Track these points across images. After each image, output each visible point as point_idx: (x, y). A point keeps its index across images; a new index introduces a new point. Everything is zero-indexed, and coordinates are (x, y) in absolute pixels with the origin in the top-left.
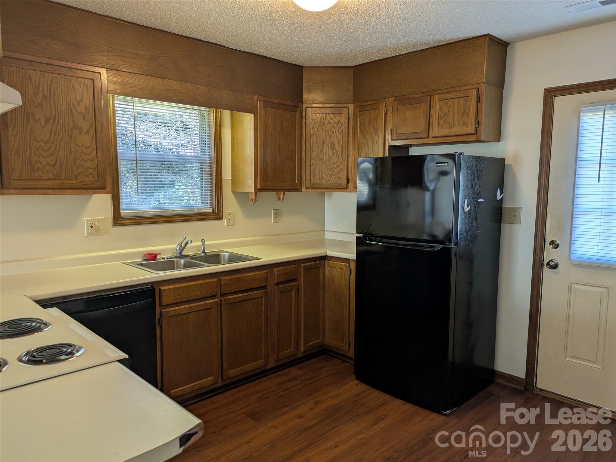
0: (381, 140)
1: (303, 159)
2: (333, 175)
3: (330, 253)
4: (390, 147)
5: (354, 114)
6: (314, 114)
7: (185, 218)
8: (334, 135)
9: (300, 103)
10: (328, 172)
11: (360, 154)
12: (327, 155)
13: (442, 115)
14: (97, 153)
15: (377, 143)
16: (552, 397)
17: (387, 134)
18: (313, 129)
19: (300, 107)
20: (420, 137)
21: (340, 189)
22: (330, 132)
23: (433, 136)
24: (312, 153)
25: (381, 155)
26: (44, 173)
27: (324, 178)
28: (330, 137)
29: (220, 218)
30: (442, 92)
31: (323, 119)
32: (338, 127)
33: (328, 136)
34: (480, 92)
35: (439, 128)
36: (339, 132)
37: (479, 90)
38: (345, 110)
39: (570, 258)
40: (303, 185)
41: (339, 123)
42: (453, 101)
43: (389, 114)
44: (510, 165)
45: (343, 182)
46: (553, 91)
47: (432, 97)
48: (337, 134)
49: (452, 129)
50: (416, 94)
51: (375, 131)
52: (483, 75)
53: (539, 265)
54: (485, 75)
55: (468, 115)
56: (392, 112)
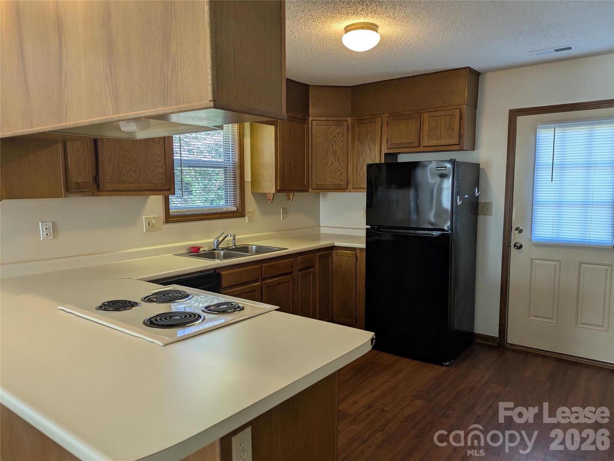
0: (378, 148)
1: (310, 165)
2: (336, 178)
3: (337, 244)
4: (385, 154)
5: (353, 126)
6: (319, 126)
7: (217, 216)
8: (336, 143)
9: (307, 117)
10: (331, 175)
11: (359, 160)
12: (330, 160)
13: (431, 129)
14: (165, 160)
15: (374, 151)
16: (520, 349)
17: (383, 143)
18: (318, 138)
19: (307, 120)
20: (412, 146)
21: (342, 189)
22: (332, 141)
23: (424, 145)
24: (317, 158)
25: (377, 161)
26: (128, 177)
27: (328, 181)
28: (333, 145)
29: (243, 216)
30: (430, 111)
31: (327, 130)
32: (339, 137)
33: (331, 144)
34: (462, 111)
35: (429, 139)
36: (340, 141)
37: (462, 110)
38: (345, 123)
39: (531, 240)
40: (310, 186)
41: (340, 134)
42: (440, 118)
43: (385, 127)
44: (483, 169)
45: (344, 183)
46: (516, 112)
47: (422, 115)
48: (338, 142)
49: (440, 140)
50: (408, 112)
51: (372, 141)
52: (465, 99)
53: (508, 247)
54: (466, 98)
55: (453, 130)
56: (387, 126)
